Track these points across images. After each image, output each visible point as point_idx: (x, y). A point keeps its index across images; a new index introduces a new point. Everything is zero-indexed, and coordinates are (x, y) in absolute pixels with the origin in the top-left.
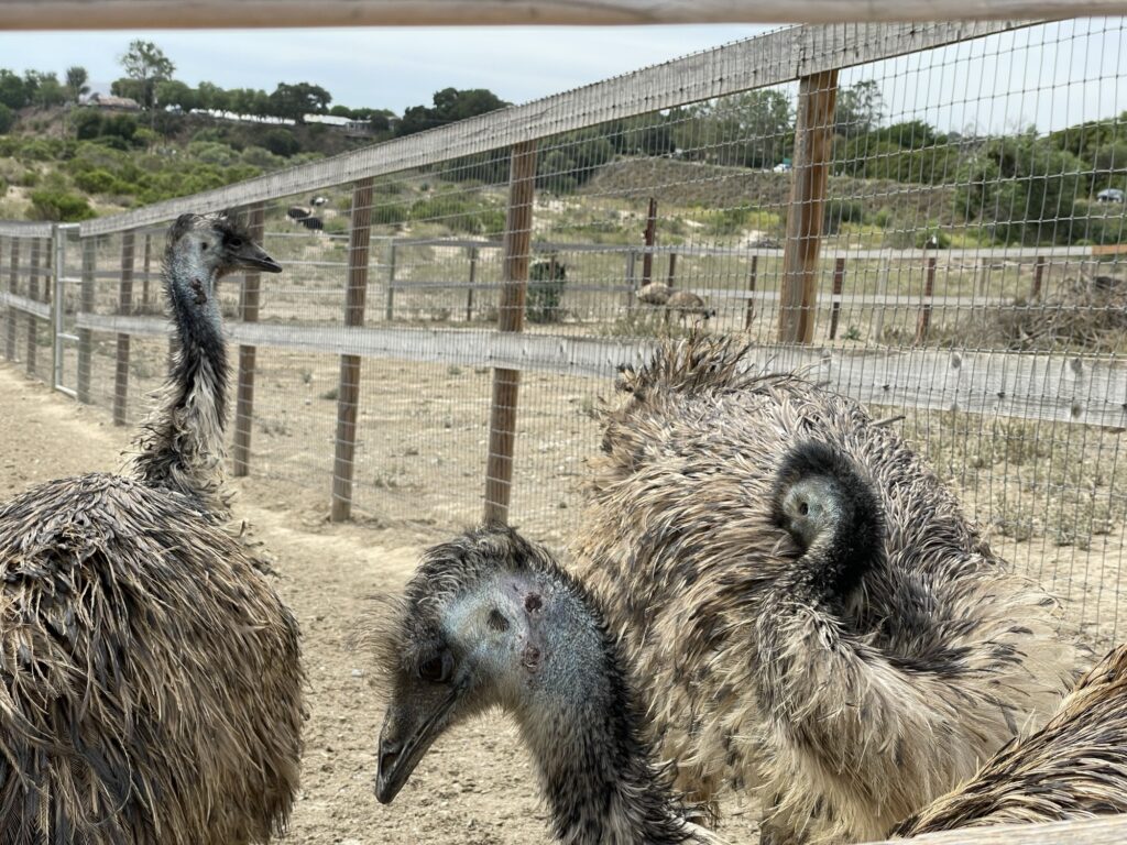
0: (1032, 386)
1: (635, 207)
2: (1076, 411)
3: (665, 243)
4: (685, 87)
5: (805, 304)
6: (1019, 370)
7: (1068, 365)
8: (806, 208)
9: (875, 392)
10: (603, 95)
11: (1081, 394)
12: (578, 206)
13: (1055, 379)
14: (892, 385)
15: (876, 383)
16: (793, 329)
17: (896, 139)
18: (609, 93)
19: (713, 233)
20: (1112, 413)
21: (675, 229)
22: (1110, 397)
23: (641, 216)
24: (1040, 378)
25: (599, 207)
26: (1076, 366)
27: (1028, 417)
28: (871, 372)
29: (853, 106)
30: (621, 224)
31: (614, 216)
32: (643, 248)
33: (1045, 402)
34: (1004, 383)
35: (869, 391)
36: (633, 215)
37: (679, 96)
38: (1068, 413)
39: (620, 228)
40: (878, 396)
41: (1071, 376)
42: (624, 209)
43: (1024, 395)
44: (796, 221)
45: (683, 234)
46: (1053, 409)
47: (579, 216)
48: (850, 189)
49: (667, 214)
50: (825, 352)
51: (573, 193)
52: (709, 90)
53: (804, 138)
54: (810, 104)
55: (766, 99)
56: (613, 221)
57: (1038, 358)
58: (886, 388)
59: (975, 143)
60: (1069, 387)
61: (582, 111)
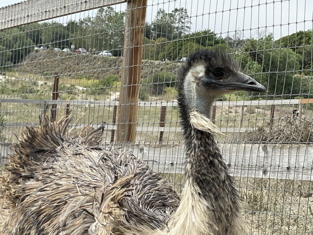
0: (244, 159)
1: (47, 79)
2: (265, 172)
3: (64, 99)
4: (67, 5)
5: (130, 121)
6: (237, 152)
7: (261, 148)
8: (131, 70)
9: (166, 167)
10: (22, 10)
11: (267, 163)
12: (13, 78)
13: (254, 156)
14: (175, 163)
15: (167, 162)
16: (124, 135)
17: (198, 41)
18: (25, 8)
19: (93, 93)
20: (282, 172)
21: (71, 92)
22: (281, 164)
23: (51, 83)
24: (248, 155)
25: (27, 78)
26: (265, 149)
27: (242, 176)
28: (164, 156)
29: (172, 23)
30: (39, 88)
31: (35, 84)
32: (51, 102)
33: (250, 167)
34: (230, 159)
35: (163, 166)
36: (46, 83)
37: (63, 10)
38: (261, 173)
39: (38, 91)
40: (168, 169)
41: (262, 154)
42: (41, 80)
43: (240, 164)
44: (126, 77)
45: (75, 94)
46: (254, 171)
47: (13, 84)
48: (171, 68)
49: (66, 82)
50: (140, 147)
51: (11, 71)
52: (80, 7)
53: (129, 33)
54: (132, 14)
55: (122, 17)
56: (35, 87)
57: (247, 145)
58: (172, 164)
59: (240, 43)
60: (262, 159)
61: (10, 19)
